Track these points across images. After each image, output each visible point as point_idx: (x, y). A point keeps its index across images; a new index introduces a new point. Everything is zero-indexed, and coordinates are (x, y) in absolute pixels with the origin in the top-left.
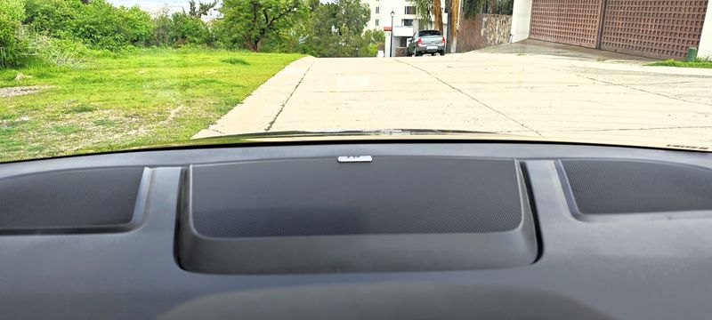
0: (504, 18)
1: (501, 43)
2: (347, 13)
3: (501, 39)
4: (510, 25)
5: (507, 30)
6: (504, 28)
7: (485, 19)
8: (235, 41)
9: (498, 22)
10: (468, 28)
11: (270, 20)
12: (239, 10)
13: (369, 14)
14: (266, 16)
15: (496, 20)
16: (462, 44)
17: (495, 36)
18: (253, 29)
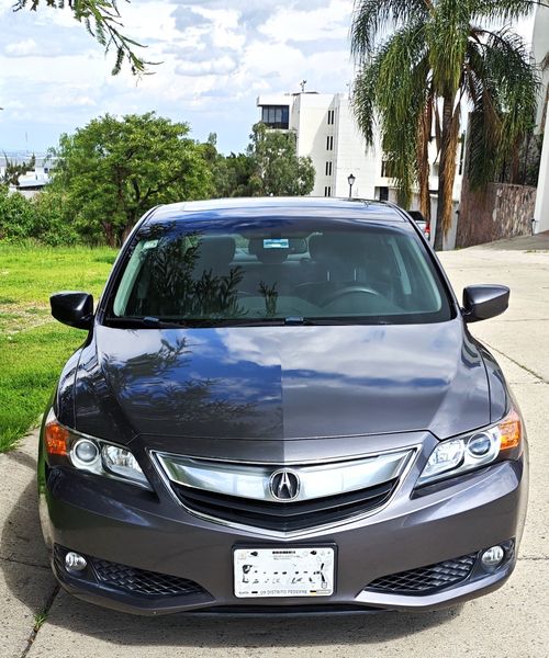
0: (527, 189)
1: (521, 233)
2: (270, 175)
3: (521, 227)
4: (533, 204)
5: (529, 212)
6: (526, 210)
7: (499, 193)
8: (85, 231)
9: (518, 198)
10: (473, 207)
11: (143, 195)
12: (94, 178)
13: (311, 177)
14: (136, 188)
15: (515, 195)
16: (465, 235)
17: (512, 222)
18: (115, 210)
